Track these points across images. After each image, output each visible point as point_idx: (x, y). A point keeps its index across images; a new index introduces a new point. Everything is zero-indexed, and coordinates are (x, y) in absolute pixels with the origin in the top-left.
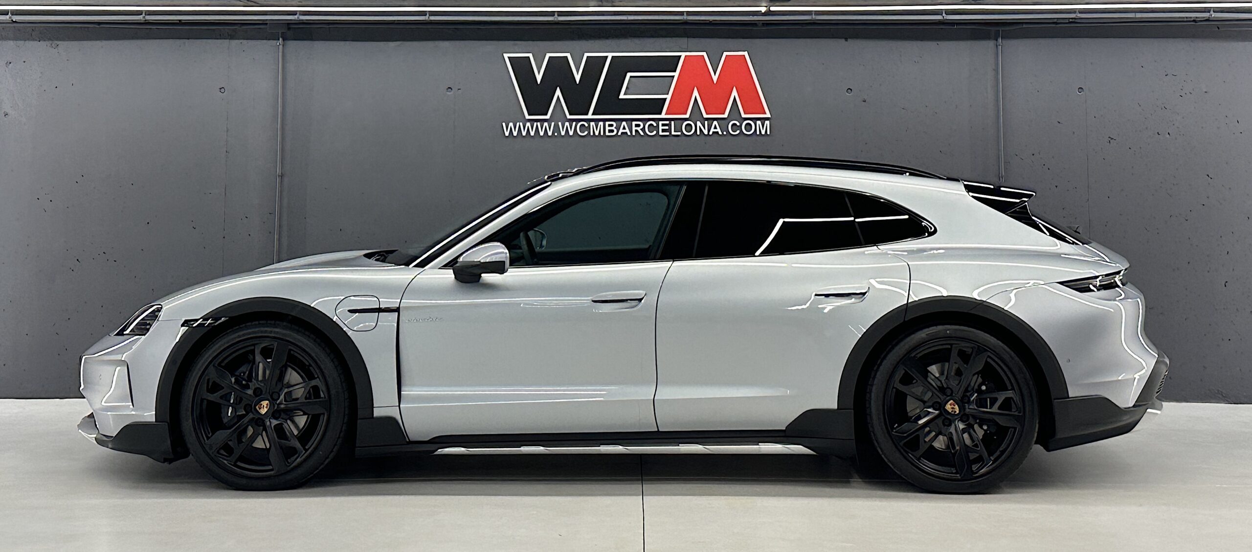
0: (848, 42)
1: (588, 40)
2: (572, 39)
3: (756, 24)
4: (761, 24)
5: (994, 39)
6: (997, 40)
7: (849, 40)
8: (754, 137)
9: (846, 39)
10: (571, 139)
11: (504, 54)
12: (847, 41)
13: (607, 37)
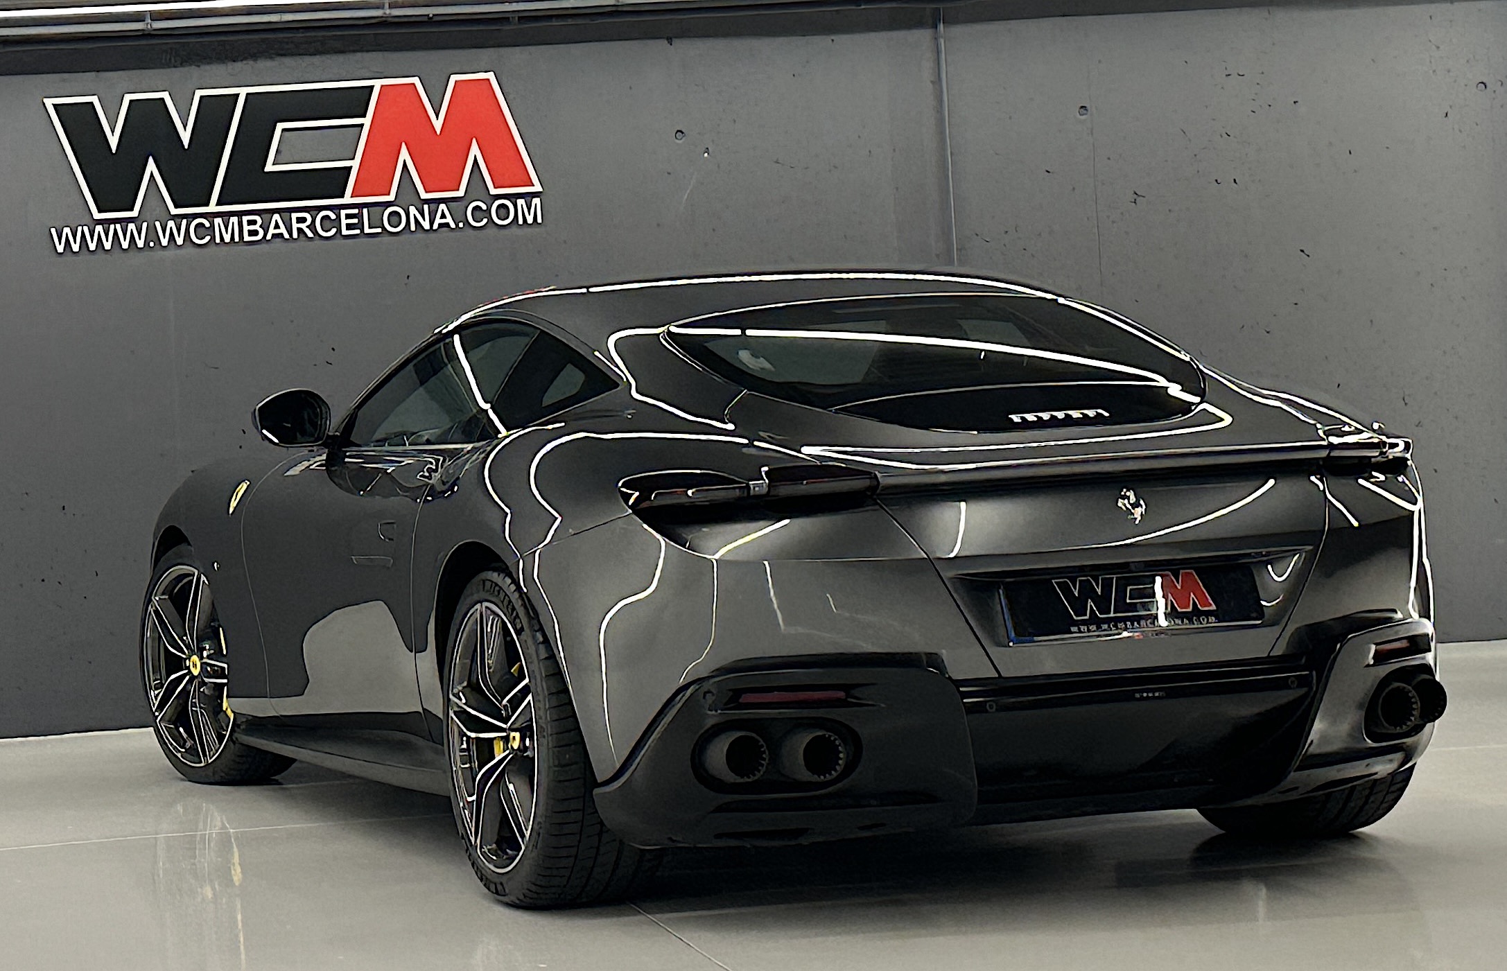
0: (672, 47)
1: (199, 66)
2: (168, 65)
3: (508, 18)
4: (517, 18)
5: (932, 27)
6: (937, 28)
7: (673, 43)
8: (514, 229)
9: (670, 40)
10: (179, 252)
11: (45, 100)
12: (671, 44)
13: (234, 61)
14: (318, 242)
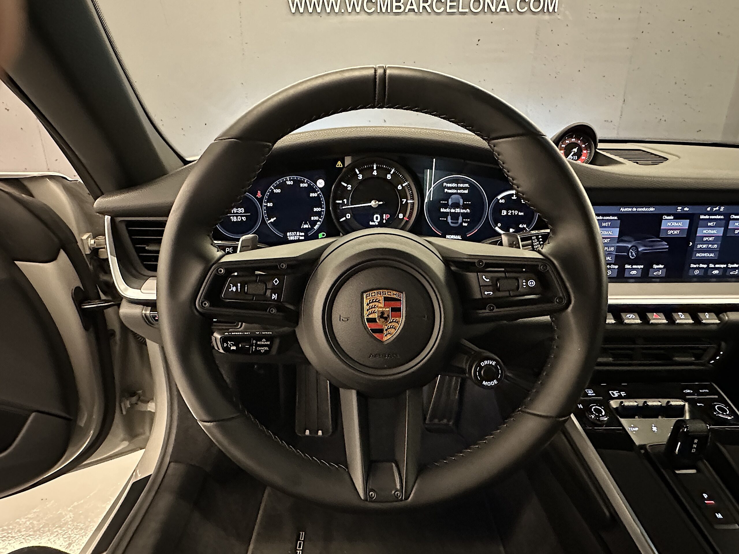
8: (541, 15)
10: (358, 17)
14: (433, 16)
